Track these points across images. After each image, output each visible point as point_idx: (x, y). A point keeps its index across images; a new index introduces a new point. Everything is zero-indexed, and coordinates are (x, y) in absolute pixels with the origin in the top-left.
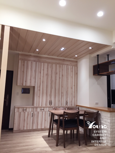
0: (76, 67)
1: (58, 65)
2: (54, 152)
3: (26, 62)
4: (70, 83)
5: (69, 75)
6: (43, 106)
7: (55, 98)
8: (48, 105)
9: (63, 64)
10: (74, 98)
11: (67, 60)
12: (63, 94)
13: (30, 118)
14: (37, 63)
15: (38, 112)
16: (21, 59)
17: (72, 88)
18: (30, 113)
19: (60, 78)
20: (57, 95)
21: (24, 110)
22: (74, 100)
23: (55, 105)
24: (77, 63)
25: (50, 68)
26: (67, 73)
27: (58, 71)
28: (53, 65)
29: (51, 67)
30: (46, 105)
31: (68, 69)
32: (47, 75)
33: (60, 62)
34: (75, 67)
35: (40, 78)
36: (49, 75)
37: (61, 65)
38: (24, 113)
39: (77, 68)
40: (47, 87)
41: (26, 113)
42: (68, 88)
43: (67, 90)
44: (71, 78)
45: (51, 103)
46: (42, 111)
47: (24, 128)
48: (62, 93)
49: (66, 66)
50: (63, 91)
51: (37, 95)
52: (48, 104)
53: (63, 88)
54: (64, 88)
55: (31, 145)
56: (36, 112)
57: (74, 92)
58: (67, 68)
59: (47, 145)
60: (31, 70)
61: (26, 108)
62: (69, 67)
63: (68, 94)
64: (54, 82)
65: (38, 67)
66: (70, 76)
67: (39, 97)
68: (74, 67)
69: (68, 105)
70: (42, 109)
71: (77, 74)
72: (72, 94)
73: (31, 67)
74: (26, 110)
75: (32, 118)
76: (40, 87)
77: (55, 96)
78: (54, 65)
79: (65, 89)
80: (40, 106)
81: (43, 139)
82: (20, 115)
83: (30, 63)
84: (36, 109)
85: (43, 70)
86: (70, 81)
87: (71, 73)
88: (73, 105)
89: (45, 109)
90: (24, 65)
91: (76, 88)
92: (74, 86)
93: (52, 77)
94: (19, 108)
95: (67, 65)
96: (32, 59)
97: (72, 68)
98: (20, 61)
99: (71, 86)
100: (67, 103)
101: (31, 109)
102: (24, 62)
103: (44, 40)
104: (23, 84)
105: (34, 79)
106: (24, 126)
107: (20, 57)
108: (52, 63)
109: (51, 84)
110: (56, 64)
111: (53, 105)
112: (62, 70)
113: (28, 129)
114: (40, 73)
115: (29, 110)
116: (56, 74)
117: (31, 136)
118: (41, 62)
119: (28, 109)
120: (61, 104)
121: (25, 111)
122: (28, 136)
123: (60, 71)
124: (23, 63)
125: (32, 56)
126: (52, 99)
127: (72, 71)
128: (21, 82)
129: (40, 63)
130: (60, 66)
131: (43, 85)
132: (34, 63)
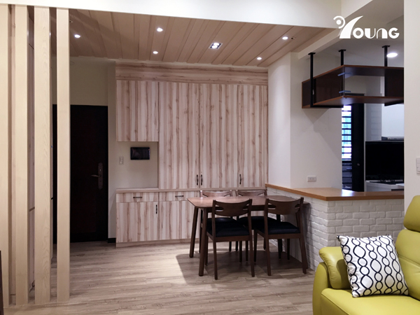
0: (265, 87)
1: (214, 86)
2: (189, 286)
3: (133, 83)
4: (249, 130)
5: (246, 109)
6: (180, 188)
7: (211, 168)
8: (194, 185)
9: (227, 83)
10: (260, 166)
11: (239, 71)
12: (230, 159)
13: (152, 215)
14: (162, 84)
15: (170, 202)
16: (120, 76)
17: (254, 143)
18: (152, 205)
19: (221, 118)
20: (215, 160)
21: (137, 198)
22: (261, 172)
23: (211, 186)
24: (267, 76)
25: (194, 95)
26: (240, 105)
27: (215, 101)
28: (201, 87)
29: (196, 93)
30: (188, 186)
31: (242, 94)
32: (188, 112)
33: (222, 76)
34: (260, 88)
35: (171, 122)
36: (192, 112)
37: (223, 86)
38: (136, 206)
39: (267, 89)
40: (188, 142)
41: (143, 205)
42: (243, 143)
43: (240, 148)
44: (251, 117)
45: (199, 180)
46: (180, 199)
47: (139, 238)
48: (227, 156)
49: (235, 86)
50: (230, 152)
51: (165, 163)
52: (194, 183)
53: (230, 144)
54: (233, 144)
55: (146, 273)
56: (164, 203)
57: (260, 152)
58: (240, 90)
59: (181, 274)
60: (147, 103)
61: (142, 193)
62: (245, 87)
63: (243, 158)
64: (205, 130)
65: (165, 94)
66: (248, 111)
67: (170, 166)
68: (257, 87)
69: (243, 185)
70: (180, 195)
71: (267, 105)
72: (254, 157)
73: (147, 95)
74: (141, 198)
75: (156, 216)
76: (171, 142)
77: (211, 164)
78: (204, 87)
79: (235, 145)
80: (175, 187)
81: (176, 261)
82: (128, 209)
83: (142, 85)
84: (164, 196)
85: (177, 100)
86: (249, 126)
87: (251, 102)
88: (258, 185)
89: (187, 195)
90: (128, 91)
91: (266, 142)
92: (260, 136)
93: (200, 117)
94: (124, 194)
95: (240, 83)
96: (148, 74)
97: (254, 91)
98: (119, 83)
99: (251, 138)
100: (241, 180)
101: (152, 196)
102: (128, 84)
103: (160, 30)
104: (129, 139)
105: (155, 123)
106: (139, 234)
107: (118, 72)
108: (199, 82)
109: (198, 136)
110: (210, 82)
111: (205, 185)
112: (227, 97)
113: (149, 239)
114: (171, 108)
115: (149, 198)
116: (211, 110)
117: (153, 255)
118: (170, 81)
119: (145, 196)
120: (227, 183)
121: (138, 200)
122: (145, 255)
123: (220, 101)
124: (126, 88)
125: (146, 67)
126: (201, 171)
127: (253, 99)
128: (126, 133)
129: (167, 83)
130: (221, 87)
131: (178, 138)
132: (154, 84)
